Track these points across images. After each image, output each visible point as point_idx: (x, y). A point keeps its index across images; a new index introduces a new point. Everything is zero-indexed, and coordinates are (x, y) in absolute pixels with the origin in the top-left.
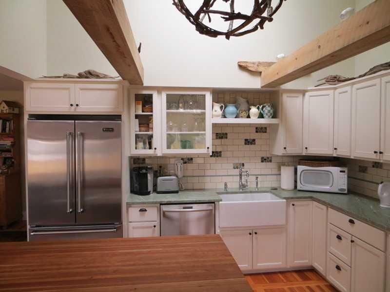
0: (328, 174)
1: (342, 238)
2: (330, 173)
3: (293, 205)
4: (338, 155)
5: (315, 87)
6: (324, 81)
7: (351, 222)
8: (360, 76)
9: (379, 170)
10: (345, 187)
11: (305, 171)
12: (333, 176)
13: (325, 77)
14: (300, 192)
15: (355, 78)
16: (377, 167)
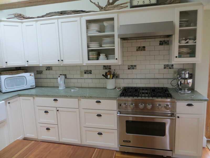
0: (23, 78)
1: (48, 111)
2: (24, 77)
3: (9, 103)
4: (29, 65)
5: (7, 19)
6: (13, 16)
7: (55, 100)
8: (38, 17)
9: (50, 71)
10: (34, 84)
11: (7, 79)
12: (26, 79)
13: (14, 13)
14: (5, 94)
15: (34, 18)
16: (49, 70)
